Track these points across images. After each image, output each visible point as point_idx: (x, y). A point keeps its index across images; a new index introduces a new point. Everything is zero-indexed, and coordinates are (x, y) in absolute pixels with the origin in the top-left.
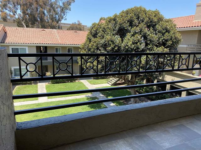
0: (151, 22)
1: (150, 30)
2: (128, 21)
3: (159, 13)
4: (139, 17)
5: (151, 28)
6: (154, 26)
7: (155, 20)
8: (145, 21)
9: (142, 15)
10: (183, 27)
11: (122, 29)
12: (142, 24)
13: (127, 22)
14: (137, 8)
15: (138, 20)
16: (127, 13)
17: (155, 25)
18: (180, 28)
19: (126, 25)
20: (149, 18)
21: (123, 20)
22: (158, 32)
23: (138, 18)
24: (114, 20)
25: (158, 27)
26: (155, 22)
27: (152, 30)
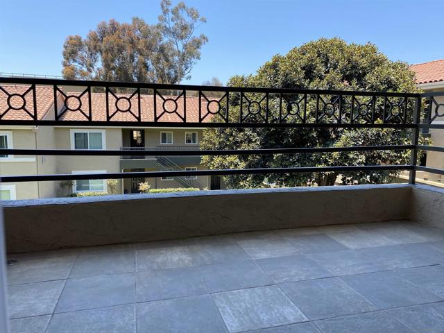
0: (353, 67)
1: (350, 84)
2: (303, 68)
3: (374, 50)
4: (328, 60)
5: (354, 82)
6: (360, 77)
7: (364, 62)
8: (340, 66)
9: (334, 54)
10: (438, 80)
11: (289, 84)
12: (333, 74)
13: (299, 69)
14: (324, 41)
15: (326, 64)
16: (303, 51)
17: (365, 74)
18: (431, 82)
19: (299, 77)
20: (349, 61)
21: (292, 66)
22: (369, 88)
23: (326, 63)
24: (274, 67)
25: (371, 79)
26: (363, 68)
27: (357, 84)
